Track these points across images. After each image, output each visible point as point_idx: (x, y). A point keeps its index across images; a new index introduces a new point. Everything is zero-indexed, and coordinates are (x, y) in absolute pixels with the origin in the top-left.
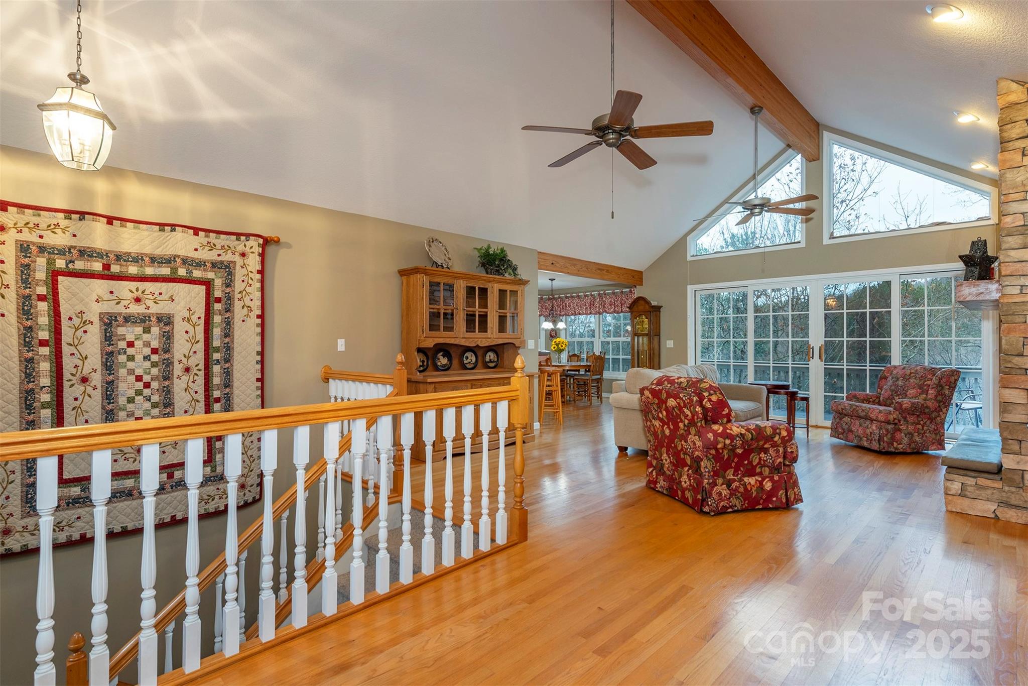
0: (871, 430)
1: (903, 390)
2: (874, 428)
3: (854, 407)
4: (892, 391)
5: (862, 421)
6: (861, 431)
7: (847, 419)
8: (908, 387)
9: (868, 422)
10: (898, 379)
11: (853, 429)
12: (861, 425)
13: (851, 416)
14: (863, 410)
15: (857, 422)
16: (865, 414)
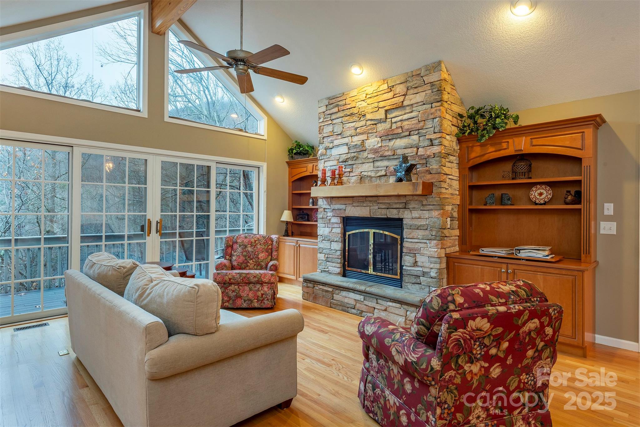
0: (262, 292)
1: (255, 254)
2: (266, 289)
3: (244, 275)
4: (245, 256)
5: (251, 285)
6: (251, 295)
7: (232, 287)
8: (257, 252)
9: (258, 286)
10: (246, 246)
11: (242, 294)
12: (250, 290)
13: (238, 284)
14: (255, 277)
15: (247, 288)
16: (257, 279)
